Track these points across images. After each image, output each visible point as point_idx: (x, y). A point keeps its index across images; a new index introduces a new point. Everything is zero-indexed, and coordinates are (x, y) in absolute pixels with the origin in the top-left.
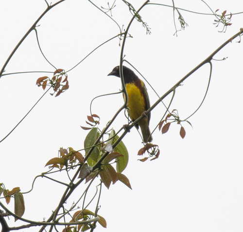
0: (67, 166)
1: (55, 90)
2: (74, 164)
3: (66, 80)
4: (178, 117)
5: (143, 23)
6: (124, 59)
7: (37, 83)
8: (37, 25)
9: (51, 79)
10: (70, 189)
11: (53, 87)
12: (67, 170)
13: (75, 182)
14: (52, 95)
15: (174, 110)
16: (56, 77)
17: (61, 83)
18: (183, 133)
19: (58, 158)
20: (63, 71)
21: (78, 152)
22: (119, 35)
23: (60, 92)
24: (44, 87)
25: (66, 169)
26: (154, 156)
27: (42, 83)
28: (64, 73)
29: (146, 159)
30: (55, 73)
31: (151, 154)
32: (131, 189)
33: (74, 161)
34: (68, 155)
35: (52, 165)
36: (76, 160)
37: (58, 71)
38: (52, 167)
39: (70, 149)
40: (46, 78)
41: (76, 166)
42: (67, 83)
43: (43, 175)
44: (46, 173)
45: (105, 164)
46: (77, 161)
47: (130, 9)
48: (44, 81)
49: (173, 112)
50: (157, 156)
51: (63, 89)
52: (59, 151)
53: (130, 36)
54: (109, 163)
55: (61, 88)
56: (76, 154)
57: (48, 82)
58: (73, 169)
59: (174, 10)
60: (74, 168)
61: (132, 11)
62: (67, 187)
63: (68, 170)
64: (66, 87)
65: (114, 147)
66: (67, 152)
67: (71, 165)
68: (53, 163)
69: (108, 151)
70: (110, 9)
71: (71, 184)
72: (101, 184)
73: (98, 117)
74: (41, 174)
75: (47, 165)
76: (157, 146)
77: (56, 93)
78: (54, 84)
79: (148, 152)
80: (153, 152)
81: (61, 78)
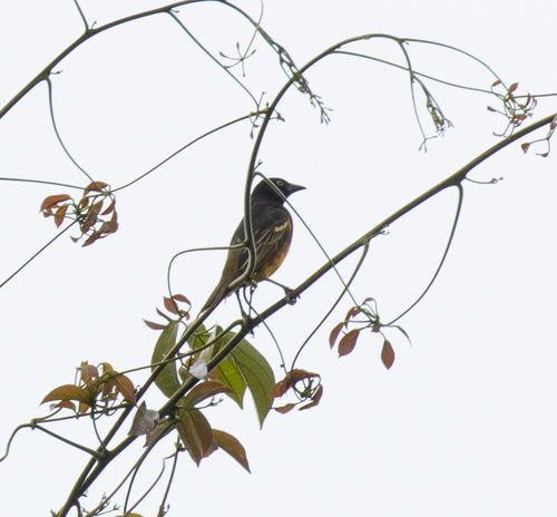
0: (94, 408)
1: (84, 230)
2: (110, 404)
3: (112, 208)
4: (377, 317)
5: (313, 96)
6: (256, 170)
7: (42, 209)
8: (54, 70)
9: (77, 204)
10: (97, 463)
11: (81, 222)
12: (92, 417)
13: (111, 447)
14: (75, 240)
15: (369, 299)
16: (91, 200)
17: (99, 217)
18: (388, 356)
19: (74, 386)
20: (107, 188)
21: (122, 374)
22: (253, 115)
23: (96, 236)
24: (59, 220)
25: (92, 414)
26: (309, 401)
27: (54, 210)
28: (110, 193)
29: (289, 407)
30: (88, 190)
31: (303, 395)
32: (249, 471)
33: (114, 397)
34: (100, 381)
35: (57, 402)
36: (117, 393)
37: (96, 187)
38: (57, 406)
39: (106, 366)
40: (66, 198)
41: (116, 408)
42: (115, 216)
43: (34, 424)
44: (42, 420)
45: (185, 409)
46: (120, 397)
47: (282, 60)
48: (60, 204)
49: (364, 303)
50: (316, 400)
51: (103, 230)
52: (78, 369)
53: (279, 117)
54: (197, 406)
55: (98, 226)
56: (120, 379)
57: (71, 209)
58: (107, 414)
59: (412, 82)
60: (110, 412)
61: (285, 65)
62: (90, 457)
63: (96, 416)
64: (112, 227)
65: (210, 367)
66: (96, 374)
67: (103, 404)
68: (62, 396)
69: (196, 375)
70: (242, 60)
71: (100, 450)
72: (176, 455)
73: (188, 302)
74: (29, 422)
75: (46, 400)
76: (318, 376)
77: (86, 237)
78: (84, 216)
79: (295, 389)
80: (308, 389)
81: (101, 204)
